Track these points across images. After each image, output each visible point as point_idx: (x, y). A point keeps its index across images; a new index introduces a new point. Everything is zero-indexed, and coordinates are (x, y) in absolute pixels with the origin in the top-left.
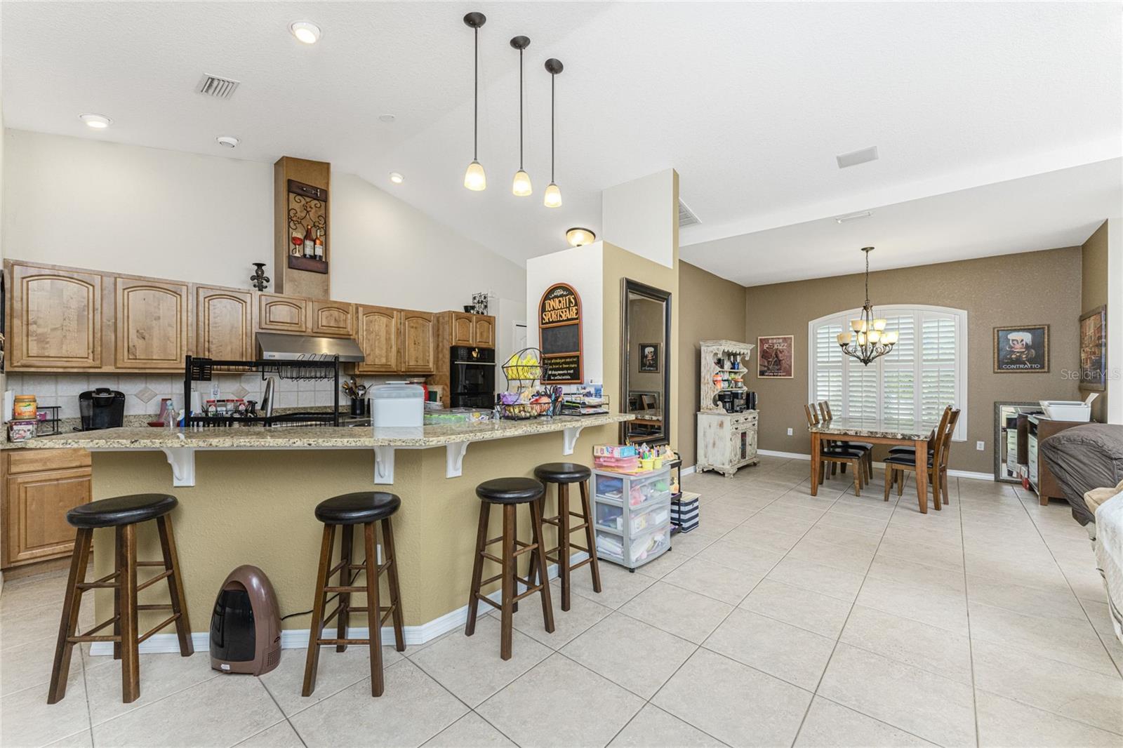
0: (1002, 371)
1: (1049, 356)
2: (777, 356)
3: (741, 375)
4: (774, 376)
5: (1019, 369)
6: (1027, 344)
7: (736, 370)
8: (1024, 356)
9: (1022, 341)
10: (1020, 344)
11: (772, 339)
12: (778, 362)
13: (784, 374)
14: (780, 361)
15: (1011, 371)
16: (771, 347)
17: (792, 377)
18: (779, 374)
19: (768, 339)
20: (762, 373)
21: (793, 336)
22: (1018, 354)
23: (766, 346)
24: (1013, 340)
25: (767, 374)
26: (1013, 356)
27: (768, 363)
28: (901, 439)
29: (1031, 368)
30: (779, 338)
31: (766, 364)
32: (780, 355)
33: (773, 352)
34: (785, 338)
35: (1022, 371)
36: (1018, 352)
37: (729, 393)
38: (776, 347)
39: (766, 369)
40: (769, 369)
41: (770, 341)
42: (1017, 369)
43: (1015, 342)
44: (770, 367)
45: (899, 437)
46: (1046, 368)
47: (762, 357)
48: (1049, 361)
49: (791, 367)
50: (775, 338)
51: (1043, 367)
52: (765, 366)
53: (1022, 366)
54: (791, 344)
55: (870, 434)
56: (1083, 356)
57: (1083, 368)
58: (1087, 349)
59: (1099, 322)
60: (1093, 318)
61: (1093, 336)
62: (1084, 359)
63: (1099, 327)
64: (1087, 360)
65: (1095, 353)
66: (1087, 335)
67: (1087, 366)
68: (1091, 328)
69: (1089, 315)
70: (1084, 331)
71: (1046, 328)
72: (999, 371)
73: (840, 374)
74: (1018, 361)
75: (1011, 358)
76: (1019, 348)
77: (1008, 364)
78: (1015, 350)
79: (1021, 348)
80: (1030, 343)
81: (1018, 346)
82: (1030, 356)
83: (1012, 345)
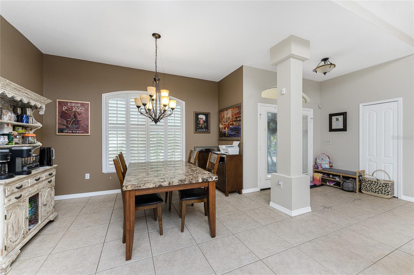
0: (197, 132)
1: (210, 126)
2: (75, 117)
3: (33, 131)
4: (73, 133)
5: (202, 131)
6: (204, 120)
7: (24, 124)
8: (203, 126)
9: (203, 119)
10: (202, 120)
11: (71, 103)
12: (77, 122)
13: (82, 132)
14: (78, 121)
15: (199, 132)
16: (70, 109)
17: (89, 134)
18: (78, 132)
19: (67, 103)
20: (61, 131)
21: (89, 103)
22: (201, 125)
23: (65, 108)
24: (200, 118)
25: (65, 131)
26: (200, 126)
27: (67, 122)
28: (202, 182)
29: (205, 131)
30: (77, 103)
31: (65, 123)
32: (79, 116)
33: (71, 113)
34: (82, 103)
35: (203, 132)
36: (201, 124)
37: (8, 151)
38: (74, 109)
39: (65, 127)
40: (67, 127)
41: (69, 104)
42: (201, 131)
43: (200, 119)
44: (69, 126)
45: (200, 180)
46: (209, 131)
47: (61, 117)
48: (210, 128)
49: (88, 126)
50: (74, 103)
51: (208, 131)
52: (64, 125)
53: (202, 130)
54: (88, 109)
55: (180, 183)
56: (221, 126)
57: (222, 131)
58: (226, 123)
59: (236, 111)
60: (230, 110)
61: (231, 117)
62: (222, 128)
63: (237, 113)
64: (225, 128)
65: (233, 124)
66: (225, 117)
67: (225, 130)
68: (229, 114)
69: (227, 109)
70: (222, 116)
71: (209, 114)
72: (196, 132)
73: (125, 132)
74: (201, 128)
75: (199, 127)
76: (201, 122)
77: (198, 129)
78: (201, 123)
79: (202, 122)
80: (205, 120)
81: (201, 121)
82: (205, 126)
83: (200, 120)
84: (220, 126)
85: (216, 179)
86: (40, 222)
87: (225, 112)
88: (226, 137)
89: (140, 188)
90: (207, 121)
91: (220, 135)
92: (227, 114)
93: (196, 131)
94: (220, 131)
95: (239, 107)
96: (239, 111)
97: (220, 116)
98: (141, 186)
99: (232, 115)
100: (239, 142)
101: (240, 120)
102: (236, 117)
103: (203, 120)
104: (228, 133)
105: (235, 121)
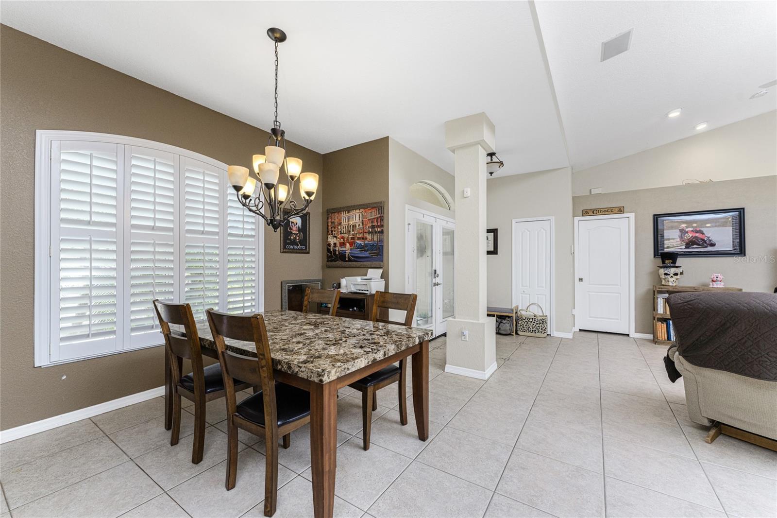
0: (286, 251)
1: (309, 239)
6: (299, 227)
8: (298, 238)
9: (297, 224)
10: (296, 227)
15: (291, 251)
22: (294, 236)
24: (292, 222)
26: (292, 237)
29: (301, 249)
35: (298, 251)
36: (295, 234)
42: (294, 249)
43: (293, 224)
46: (308, 250)
48: (309, 243)
51: (306, 249)
53: (296, 247)
56: (332, 240)
57: (334, 251)
58: (346, 236)
59: (373, 215)
60: (358, 211)
61: (359, 225)
62: (335, 244)
63: (375, 218)
64: (343, 244)
65: (364, 238)
66: (342, 224)
67: (344, 249)
68: (353, 219)
69: (349, 209)
70: (336, 221)
71: (308, 216)
72: (284, 250)
74: (294, 243)
75: (290, 239)
76: (295, 230)
77: (289, 244)
78: (293, 232)
79: (296, 231)
80: (300, 227)
81: (294, 228)
82: (300, 238)
83: (291, 226)
84: (329, 240)
87: (344, 216)
88: (347, 261)
89: (348, 372)
90: (304, 229)
91: (328, 257)
92: (349, 219)
93: (285, 247)
94: (329, 250)
95: (380, 208)
96: (379, 215)
97: (330, 220)
98: (350, 367)
99: (362, 221)
100: (382, 270)
101: (382, 232)
102: (372, 226)
103: (297, 225)
104: (353, 255)
105: (369, 232)
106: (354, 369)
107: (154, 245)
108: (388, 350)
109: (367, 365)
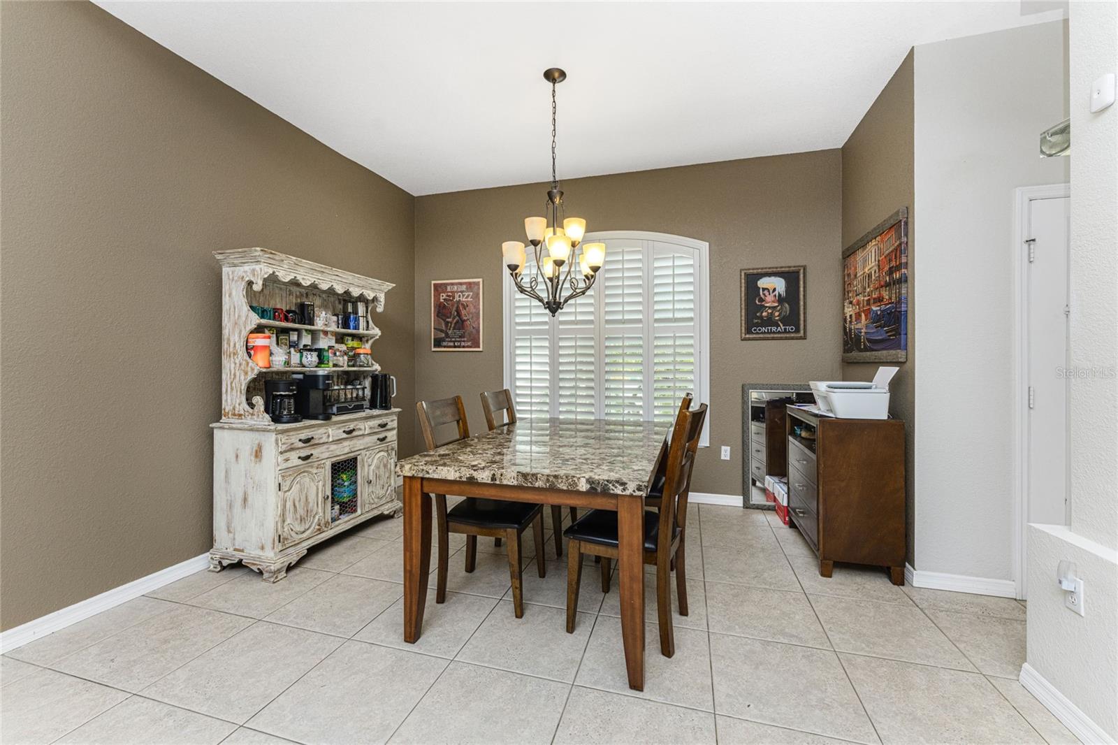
0: (751, 336)
1: (805, 313)
2: (459, 314)
3: (370, 342)
4: (455, 347)
5: (771, 333)
6: (780, 295)
7: (351, 331)
8: (777, 314)
9: (774, 290)
10: (772, 295)
11: (452, 284)
12: (461, 324)
13: (469, 344)
14: (463, 321)
15: (761, 336)
16: (450, 298)
17: (481, 349)
18: (463, 344)
19: (446, 285)
20: (438, 343)
21: (480, 280)
22: (770, 311)
23: (443, 297)
24: (764, 289)
25: (445, 344)
26: (764, 314)
27: (446, 326)
29: (785, 331)
30: (461, 284)
31: (444, 328)
32: (463, 312)
33: (453, 305)
34: (470, 283)
35: (776, 336)
36: (769, 308)
37: (301, 376)
38: (457, 298)
39: (443, 335)
40: (447, 335)
41: (449, 288)
42: (768, 333)
43: (766, 292)
44: (450, 332)
46: (802, 332)
47: (438, 316)
48: (805, 321)
49: (478, 331)
50: (457, 284)
51: (797, 331)
52: (442, 331)
53: (774, 329)
54: (478, 294)
56: (849, 311)
57: (850, 330)
58: (861, 298)
59: (889, 244)
60: (874, 243)
61: (875, 272)
62: (851, 316)
63: (892, 252)
64: (858, 315)
65: (879, 300)
66: (858, 275)
67: (859, 326)
68: (869, 261)
69: (862, 244)
70: (852, 272)
71: (802, 271)
72: (747, 336)
73: (547, 344)
74: (770, 322)
75: (761, 317)
76: (770, 301)
77: (757, 325)
78: (766, 305)
79: (774, 302)
80: (783, 294)
81: (770, 298)
82: (783, 314)
83: (762, 296)
84: (847, 310)
85: (639, 489)
86: (359, 511)
87: (860, 255)
88: (861, 350)
90: (792, 297)
91: (845, 343)
92: (865, 261)
93: (748, 331)
94: (845, 328)
95: (900, 226)
96: (898, 242)
97: (846, 272)
98: (430, 471)
99: (879, 261)
100: (898, 368)
101: (904, 280)
102: (890, 268)
103: (776, 293)
104: (868, 336)
105: (887, 285)
106: (436, 476)
107: (575, 339)
108: (502, 475)
109: (458, 479)
